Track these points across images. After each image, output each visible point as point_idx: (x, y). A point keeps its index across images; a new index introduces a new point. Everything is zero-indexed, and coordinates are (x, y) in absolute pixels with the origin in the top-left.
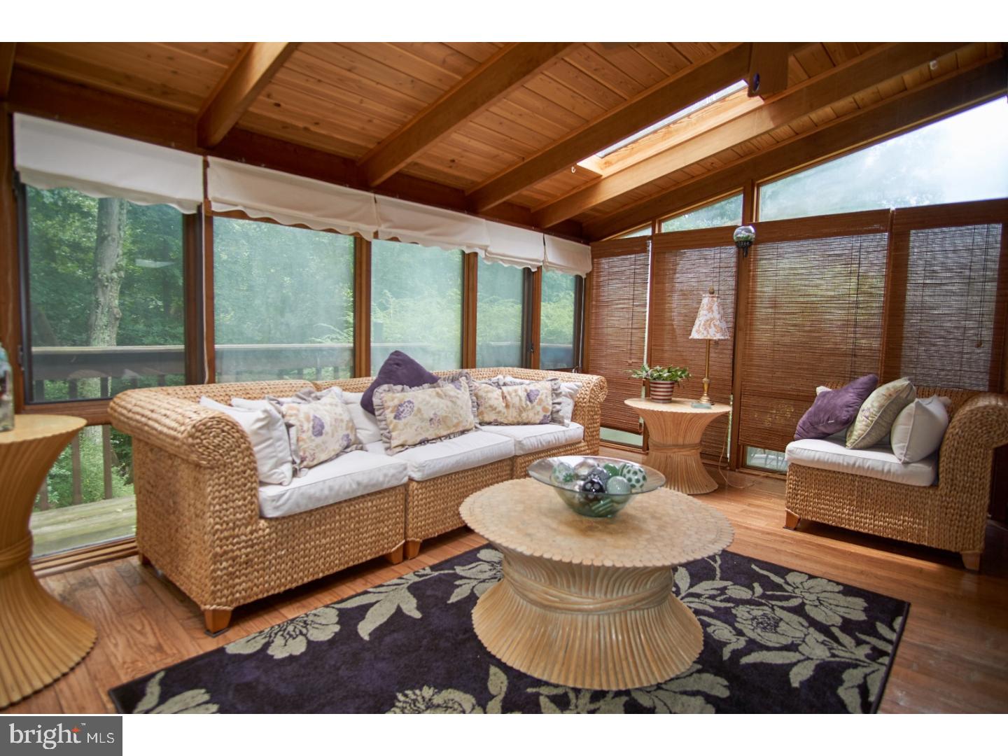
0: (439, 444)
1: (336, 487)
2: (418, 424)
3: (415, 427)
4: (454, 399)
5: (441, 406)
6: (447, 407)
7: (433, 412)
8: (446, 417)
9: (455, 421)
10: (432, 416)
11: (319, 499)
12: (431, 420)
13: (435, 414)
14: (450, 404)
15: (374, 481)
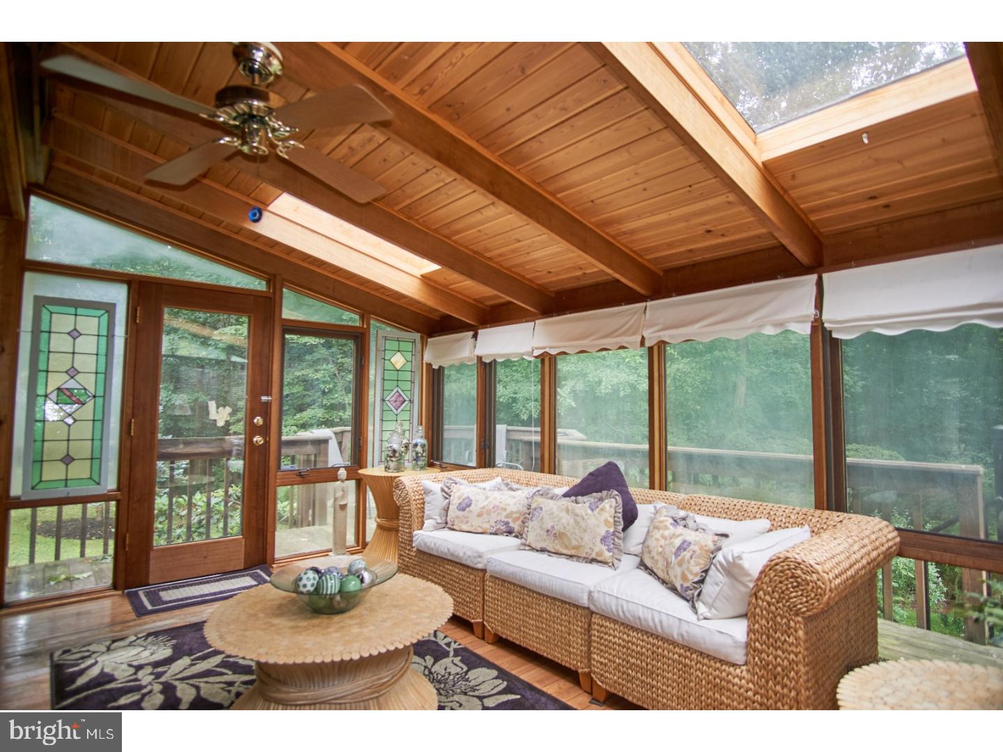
0: (555, 559)
1: (437, 545)
2: (539, 531)
3: (536, 533)
4: (579, 519)
5: (564, 521)
6: (568, 524)
7: (552, 524)
8: (563, 533)
9: (574, 543)
10: (549, 528)
11: (429, 548)
12: (548, 531)
13: (553, 527)
14: (572, 521)
15: (456, 554)
